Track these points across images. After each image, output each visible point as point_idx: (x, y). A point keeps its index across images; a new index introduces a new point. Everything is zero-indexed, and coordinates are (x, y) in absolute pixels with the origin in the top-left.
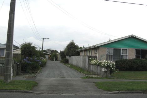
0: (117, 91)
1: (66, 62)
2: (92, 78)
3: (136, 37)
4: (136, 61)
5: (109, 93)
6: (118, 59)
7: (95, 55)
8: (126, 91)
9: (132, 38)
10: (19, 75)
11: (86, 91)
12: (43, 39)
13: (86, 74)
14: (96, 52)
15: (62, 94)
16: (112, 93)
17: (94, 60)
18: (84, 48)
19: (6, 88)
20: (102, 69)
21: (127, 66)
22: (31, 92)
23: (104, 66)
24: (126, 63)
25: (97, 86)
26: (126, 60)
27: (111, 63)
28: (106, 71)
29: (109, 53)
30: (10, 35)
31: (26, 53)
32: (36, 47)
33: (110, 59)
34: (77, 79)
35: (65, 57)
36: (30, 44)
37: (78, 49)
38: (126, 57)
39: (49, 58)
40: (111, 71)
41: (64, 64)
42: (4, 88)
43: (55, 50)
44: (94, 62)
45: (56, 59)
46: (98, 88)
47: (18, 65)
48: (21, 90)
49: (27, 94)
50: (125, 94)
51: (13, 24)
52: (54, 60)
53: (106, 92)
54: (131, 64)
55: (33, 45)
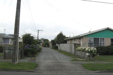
0: (100, 70)
1: (56, 48)
2: (78, 60)
3: (111, 29)
4: (111, 47)
5: (94, 72)
6: (97, 46)
7: (79, 43)
8: (106, 70)
9: (108, 29)
10: (23, 58)
11: (76, 71)
12: (38, 31)
13: (73, 58)
14: (80, 41)
15: (58, 73)
16: (96, 72)
17: (79, 47)
18: (70, 37)
19: (14, 68)
20: (86, 54)
21: (104, 51)
22: (34, 71)
23: (88, 52)
24: (103, 49)
25: (83, 66)
26: (104, 47)
27: (93, 49)
28: (89, 55)
29: (90, 41)
30: (17, 27)
31: (26, 41)
32: (34, 37)
33: (91, 46)
34: (67, 61)
35: (55, 45)
36: (29, 35)
37: (65, 39)
38: (103, 44)
39: (42, 45)
40: (94, 55)
41: (54, 49)
42: (13, 68)
43: (47, 39)
44: (80, 48)
45: (48, 46)
46: (84, 68)
47: (21, 50)
48: (26, 70)
49: (31, 73)
50: (106, 73)
51: (19, 20)
52: (46, 47)
53: (91, 71)
54: (107, 50)
55: (31, 35)
